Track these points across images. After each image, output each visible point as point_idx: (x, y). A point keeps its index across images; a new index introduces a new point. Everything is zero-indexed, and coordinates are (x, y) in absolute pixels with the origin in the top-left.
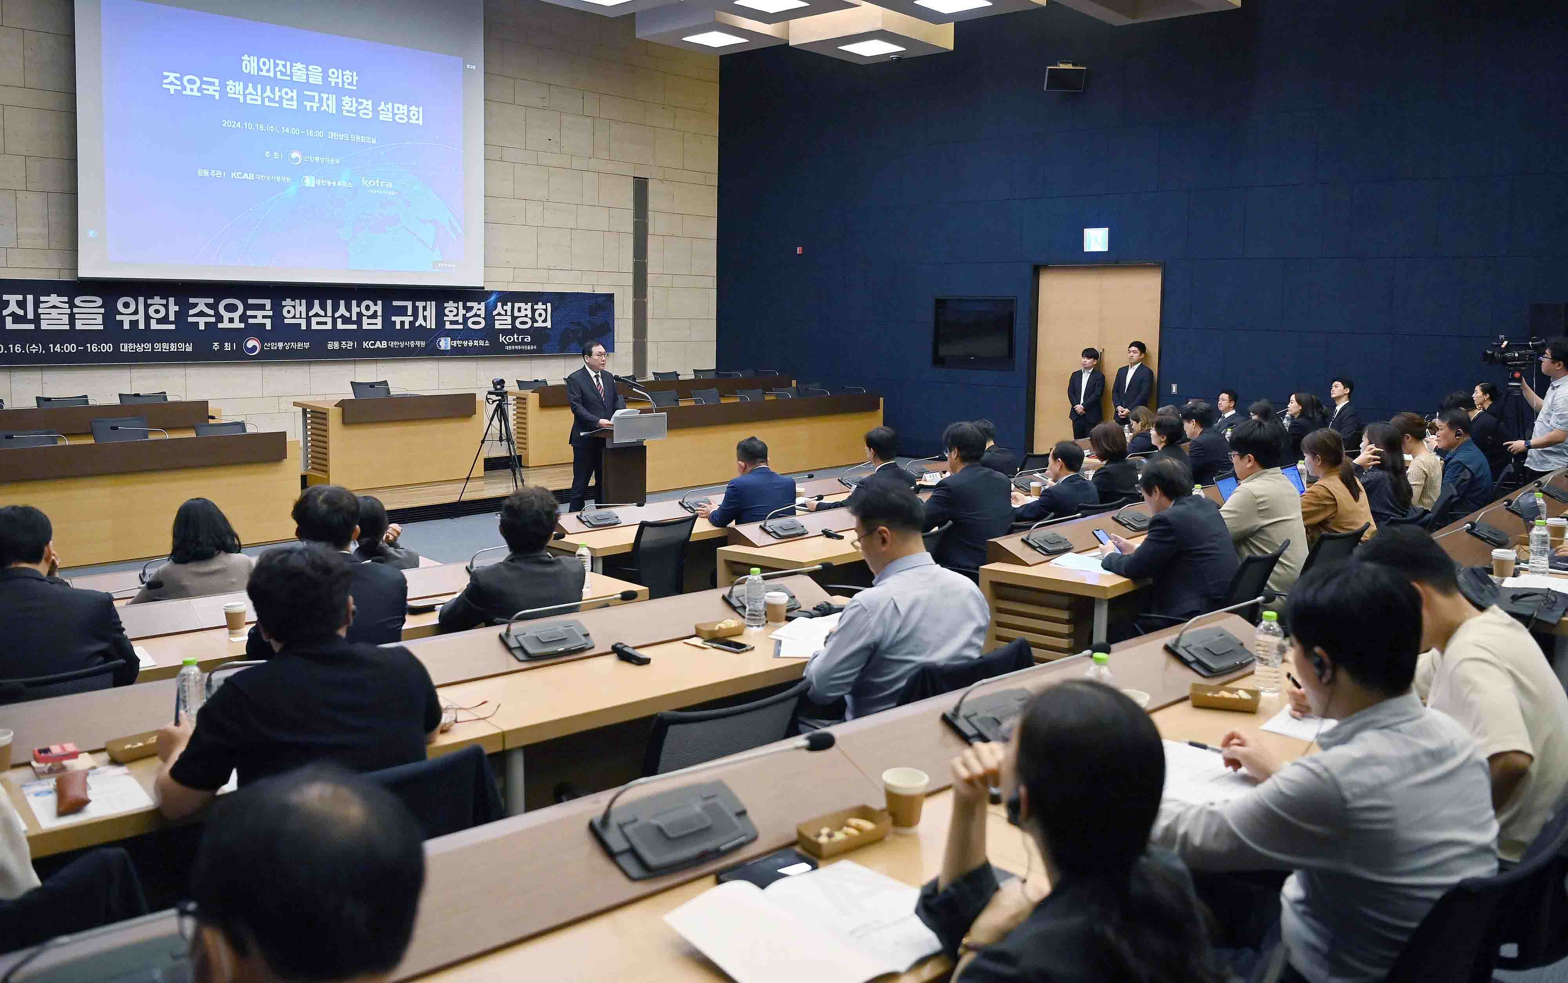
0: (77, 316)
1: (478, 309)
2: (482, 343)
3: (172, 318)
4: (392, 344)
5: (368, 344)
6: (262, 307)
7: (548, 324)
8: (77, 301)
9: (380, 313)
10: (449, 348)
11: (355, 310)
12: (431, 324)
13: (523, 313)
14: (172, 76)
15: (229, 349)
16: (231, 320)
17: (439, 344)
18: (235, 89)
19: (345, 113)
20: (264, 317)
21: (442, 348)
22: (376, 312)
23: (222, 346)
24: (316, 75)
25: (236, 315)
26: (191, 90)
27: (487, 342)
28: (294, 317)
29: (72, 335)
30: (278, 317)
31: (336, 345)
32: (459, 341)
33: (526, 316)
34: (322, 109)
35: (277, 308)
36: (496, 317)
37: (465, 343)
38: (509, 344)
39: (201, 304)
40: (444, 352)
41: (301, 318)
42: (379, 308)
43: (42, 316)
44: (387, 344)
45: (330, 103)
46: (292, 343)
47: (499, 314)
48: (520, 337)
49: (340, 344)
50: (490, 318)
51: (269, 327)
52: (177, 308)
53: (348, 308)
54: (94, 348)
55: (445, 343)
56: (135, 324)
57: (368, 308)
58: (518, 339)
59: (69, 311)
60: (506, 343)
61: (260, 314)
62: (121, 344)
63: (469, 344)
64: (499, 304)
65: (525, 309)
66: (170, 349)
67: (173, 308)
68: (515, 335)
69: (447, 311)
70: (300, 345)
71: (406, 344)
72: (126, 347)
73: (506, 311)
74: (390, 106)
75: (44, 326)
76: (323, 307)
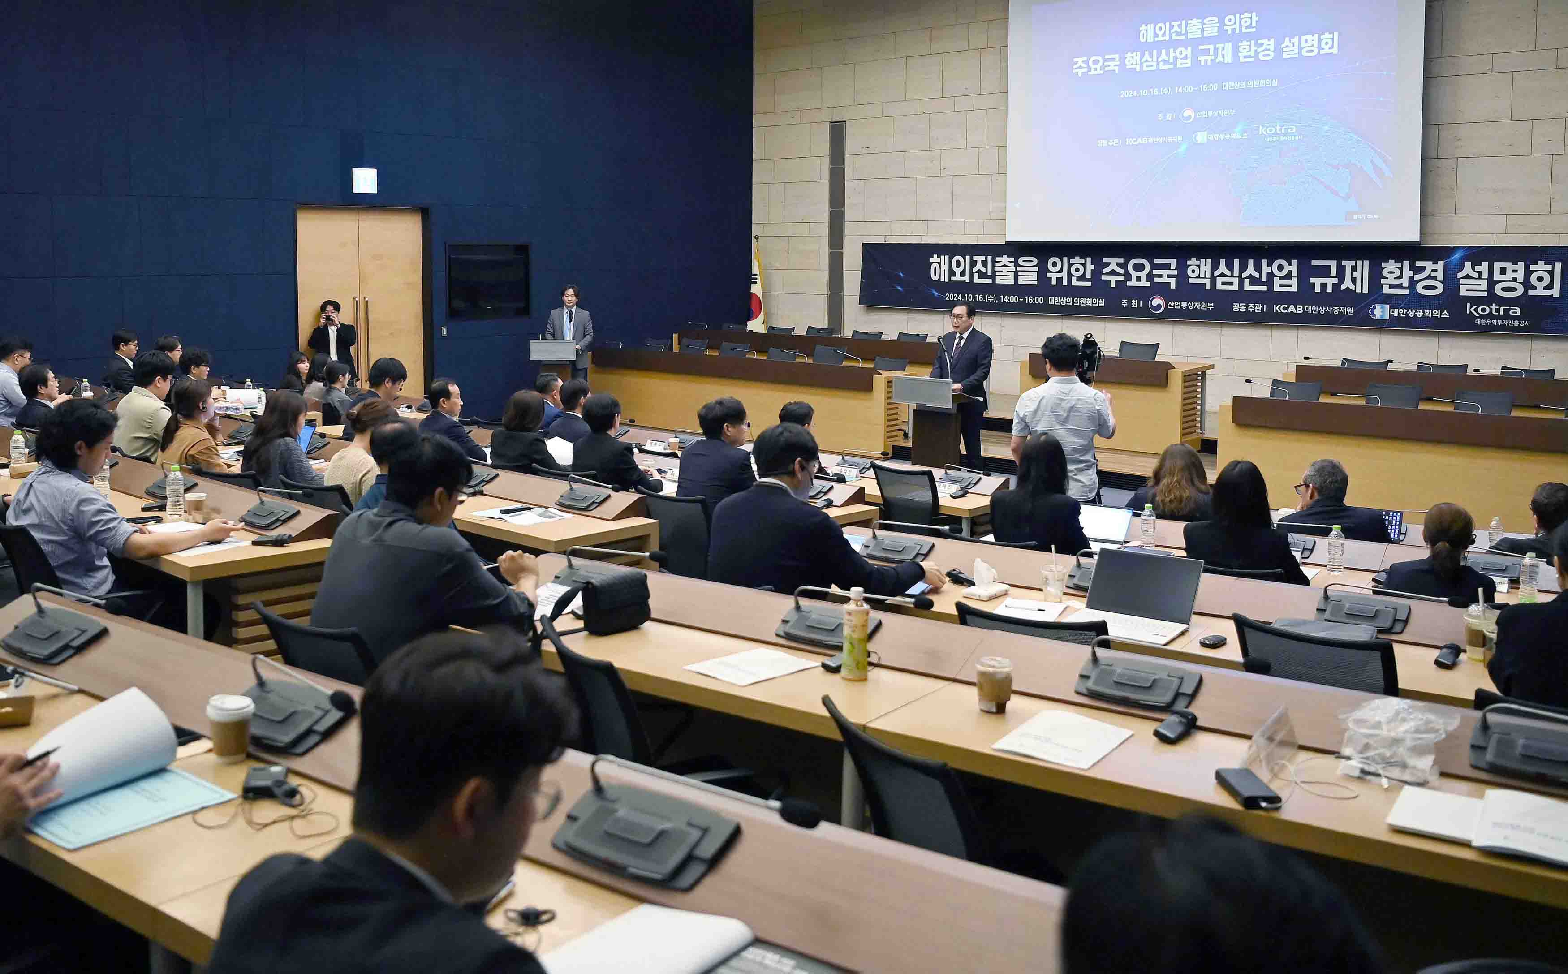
0: (1020, 273)
1: (1433, 270)
2: (1437, 313)
3: (1089, 276)
4: (1309, 309)
5: (1279, 308)
6: (1167, 267)
7: (1556, 292)
8: (1020, 261)
9: (1295, 273)
10: (1387, 318)
11: (1265, 269)
12: (1363, 287)
13: (1509, 275)
14: (1080, 61)
15: (1136, 306)
16: (1139, 279)
17: (1372, 312)
18: (1133, 59)
19: (1242, 60)
20: (1169, 276)
21: (1378, 317)
22: (1290, 272)
23: (1130, 303)
24: (1211, 27)
25: (1143, 274)
26: (1096, 70)
27: (1445, 312)
28: (1198, 277)
29: (1016, 289)
30: (1182, 276)
31: (1243, 307)
32: (1401, 310)
33: (1514, 280)
34: (1217, 61)
35: (1182, 268)
36: (1462, 281)
37: (1411, 313)
38: (1481, 317)
39: (1113, 263)
40: (1381, 322)
41: (1205, 278)
42: (1294, 268)
43: (997, 273)
44: (1304, 309)
45: (1225, 53)
46: (1196, 303)
47: (1468, 277)
48: (1502, 308)
49: (1247, 306)
50: (1451, 280)
51: (1173, 286)
52: (1093, 267)
53: (1258, 268)
54: (1030, 300)
55: (1381, 312)
56: (1059, 280)
57: (1280, 268)
58: (1498, 310)
59: (1014, 269)
60: (1477, 315)
61: (1165, 273)
62: (1050, 298)
63: (1418, 314)
64: (1468, 264)
65: (1515, 271)
66: (1086, 303)
67: (1090, 267)
68: (1494, 305)
69: (1385, 272)
70: (1204, 305)
71: (1328, 309)
72: (1054, 301)
73: (1480, 273)
74: (1296, 40)
75: (998, 281)
76: (1230, 266)
